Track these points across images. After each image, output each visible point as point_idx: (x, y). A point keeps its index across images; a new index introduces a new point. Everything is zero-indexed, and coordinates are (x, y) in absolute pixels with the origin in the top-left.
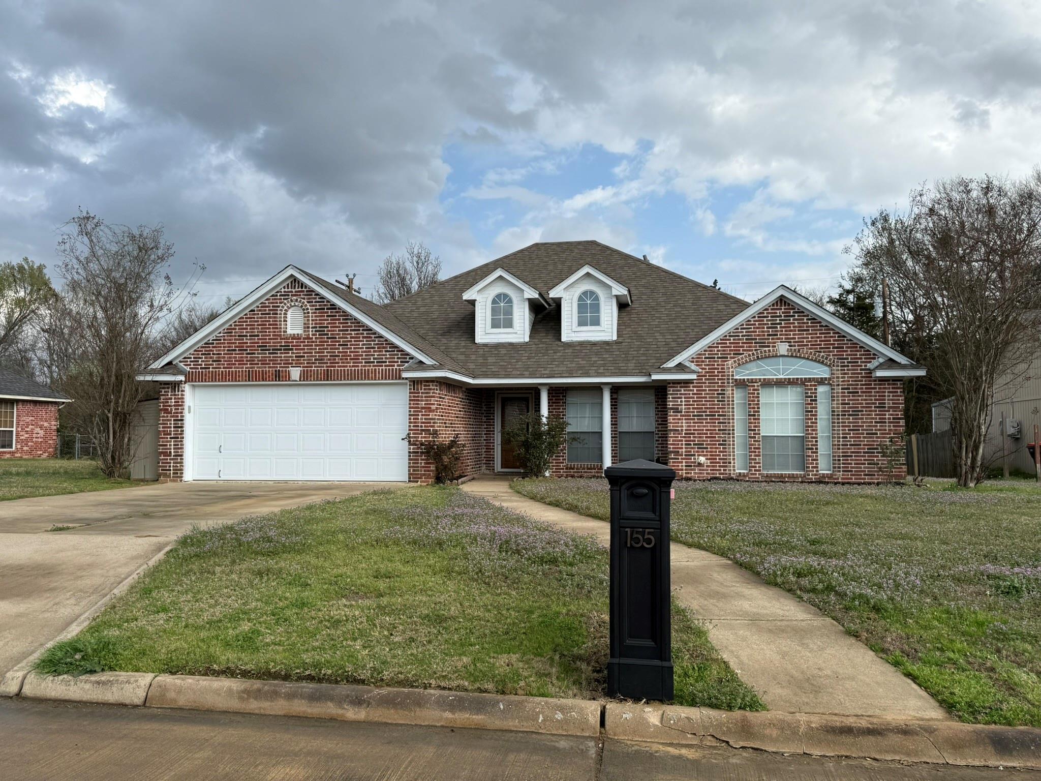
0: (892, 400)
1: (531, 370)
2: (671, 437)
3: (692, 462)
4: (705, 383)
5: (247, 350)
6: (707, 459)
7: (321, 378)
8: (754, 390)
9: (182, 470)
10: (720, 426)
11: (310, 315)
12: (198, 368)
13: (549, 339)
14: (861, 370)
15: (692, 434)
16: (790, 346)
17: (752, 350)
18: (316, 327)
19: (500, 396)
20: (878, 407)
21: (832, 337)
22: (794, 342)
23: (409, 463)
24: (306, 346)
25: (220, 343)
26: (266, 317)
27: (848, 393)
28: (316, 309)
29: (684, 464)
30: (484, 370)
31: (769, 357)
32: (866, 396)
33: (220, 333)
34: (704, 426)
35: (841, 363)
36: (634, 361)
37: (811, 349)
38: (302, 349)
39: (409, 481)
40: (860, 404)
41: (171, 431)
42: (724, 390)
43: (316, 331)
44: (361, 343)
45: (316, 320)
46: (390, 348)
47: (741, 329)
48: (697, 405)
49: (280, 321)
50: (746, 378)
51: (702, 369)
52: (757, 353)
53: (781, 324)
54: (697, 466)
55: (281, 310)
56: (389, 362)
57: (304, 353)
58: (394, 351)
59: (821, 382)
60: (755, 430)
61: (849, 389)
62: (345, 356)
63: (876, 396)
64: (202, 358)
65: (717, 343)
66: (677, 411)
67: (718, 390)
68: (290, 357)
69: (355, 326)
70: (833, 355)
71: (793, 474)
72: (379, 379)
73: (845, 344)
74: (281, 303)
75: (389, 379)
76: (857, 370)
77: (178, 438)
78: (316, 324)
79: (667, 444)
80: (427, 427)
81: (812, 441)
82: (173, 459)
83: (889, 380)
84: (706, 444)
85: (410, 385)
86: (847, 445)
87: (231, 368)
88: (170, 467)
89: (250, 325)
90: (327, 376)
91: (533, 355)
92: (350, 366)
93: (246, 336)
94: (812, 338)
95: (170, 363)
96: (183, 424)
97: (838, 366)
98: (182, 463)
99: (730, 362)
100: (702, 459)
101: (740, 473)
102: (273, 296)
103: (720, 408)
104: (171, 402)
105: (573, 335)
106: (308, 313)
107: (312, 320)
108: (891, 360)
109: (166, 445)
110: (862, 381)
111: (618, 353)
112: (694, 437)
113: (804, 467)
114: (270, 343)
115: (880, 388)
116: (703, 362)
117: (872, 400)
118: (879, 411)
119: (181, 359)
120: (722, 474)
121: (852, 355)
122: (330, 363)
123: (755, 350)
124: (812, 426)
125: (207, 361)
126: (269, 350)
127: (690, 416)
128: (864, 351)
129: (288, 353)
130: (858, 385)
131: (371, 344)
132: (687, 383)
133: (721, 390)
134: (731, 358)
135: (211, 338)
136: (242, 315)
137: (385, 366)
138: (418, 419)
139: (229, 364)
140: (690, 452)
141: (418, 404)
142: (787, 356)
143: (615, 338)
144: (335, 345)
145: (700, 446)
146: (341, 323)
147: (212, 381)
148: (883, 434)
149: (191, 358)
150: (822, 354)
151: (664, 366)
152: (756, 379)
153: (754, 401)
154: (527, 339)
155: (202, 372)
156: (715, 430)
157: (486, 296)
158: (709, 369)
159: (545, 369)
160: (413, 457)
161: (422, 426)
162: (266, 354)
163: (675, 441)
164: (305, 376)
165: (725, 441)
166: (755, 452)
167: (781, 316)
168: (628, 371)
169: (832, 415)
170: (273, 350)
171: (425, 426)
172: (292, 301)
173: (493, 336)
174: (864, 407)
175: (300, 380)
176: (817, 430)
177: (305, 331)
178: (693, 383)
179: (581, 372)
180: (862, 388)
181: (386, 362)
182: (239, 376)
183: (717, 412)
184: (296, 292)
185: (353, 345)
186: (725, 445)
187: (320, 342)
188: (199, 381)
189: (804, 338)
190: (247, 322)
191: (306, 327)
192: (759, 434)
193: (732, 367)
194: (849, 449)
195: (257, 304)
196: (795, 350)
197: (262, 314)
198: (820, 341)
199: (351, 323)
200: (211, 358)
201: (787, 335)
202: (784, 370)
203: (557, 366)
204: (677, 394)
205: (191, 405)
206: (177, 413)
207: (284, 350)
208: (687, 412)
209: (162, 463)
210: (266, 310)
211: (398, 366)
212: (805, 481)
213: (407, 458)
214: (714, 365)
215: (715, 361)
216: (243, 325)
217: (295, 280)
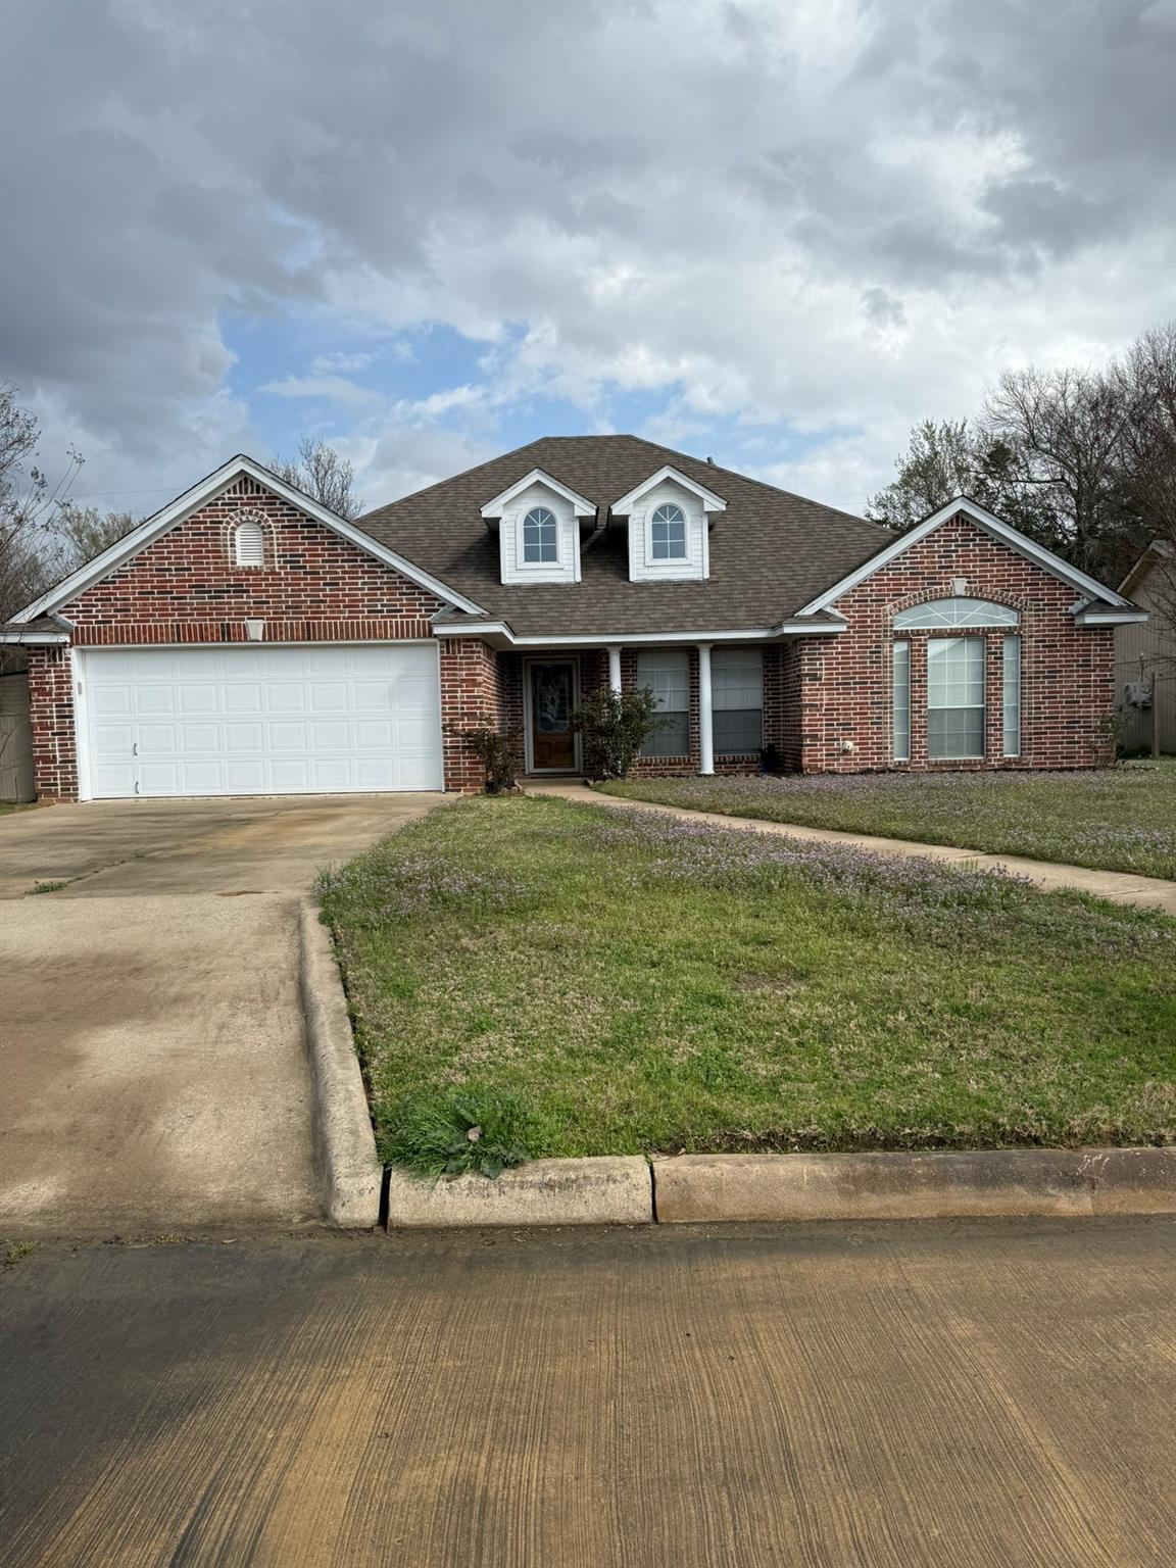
0: (1100, 655)
1: (597, 622)
2: (807, 715)
3: (835, 750)
4: (854, 637)
5: (172, 593)
6: (855, 744)
7: (298, 636)
8: (919, 645)
9: (76, 783)
10: (873, 698)
11: (274, 536)
12: (91, 623)
13: (610, 579)
14: (1060, 615)
15: (835, 710)
16: (968, 582)
17: (918, 589)
18: (286, 556)
19: (530, 663)
20: (1081, 666)
21: (1023, 569)
22: (974, 577)
23: (446, 764)
24: (270, 585)
25: (127, 582)
26: (200, 540)
27: (1043, 646)
28: (283, 527)
29: (824, 752)
30: (528, 623)
31: (941, 598)
32: (1066, 651)
33: (125, 565)
34: (852, 699)
35: (1035, 605)
36: (744, 609)
37: (996, 586)
38: (263, 591)
39: (447, 790)
40: (1059, 661)
41: (52, 723)
42: (880, 647)
43: (285, 562)
44: (360, 581)
45: (285, 544)
46: (407, 588)
47: (904, 558)
48: (843, 669)
49: (225, 546)
50: (909, 628)
51: (850, 617)
52: (925, 593)
53: (957, 551)
54: (842, 755)
55: (226, 528)
56: (407, 611)
57: (267, 597)
58: (414, 594)
59: (1008, 632)
60: (920, 702)
61: (1045, 641)
62: (334, 601)
63: (1078, 650)
64: (97, 606)
65: (870, 580)
66: (814, 677)
67: (871, 647)
68: (245, 603)
69: (349, 555)
70: (1025, 595)
71: (970, 761)
72: (392, 637)
73: (1040, 579)
74: (224, 516)
75: (408, 636)
76: (1056, 615)
77: (65, 734)
78: (284, 550)
79: (800, 726)
80: (472, 708)
81: (996, 715)
82: (59, 768)
83: (1096, 629)
84: (855, 724)
85: (441, 646)
86: (1041, 718)
87: (148, 621)
88: (55, 779)
89: (175, 552)
90: (309, 633)
91: (594, 601)
92: (344, 618)
93: (170, 570)
94: (998, 571)
95: (44, 615)
96: (71, 711)
97: (1031, 610)
98: (75, 772)
99: (888, 607)
100: (850, 745)
101: (900, 762)
102: (209, 505)
103: (874, 673)
104: (50, 678)
105: (646, 571)
106: (271, 532)
107: (278, 545)
108: (1101, 601)
109: (47, 746)
110: (1061, 630)
111: (717, 597)
112: (837, 714)
113: (982, 749)
114: (210, 580)
115: (1084, 640)
116: (851, 606)
117: (1073, 656)
118: (1083, 671)
119: (61, 607)
120: (876, 764)
121: (1049, 594)
122: (312, 613)
123: (923, 589)
124: (996, 694)
125: (105, 611)
126: (210, 592)
127: (832, 684)
128: (1065, 589)
129: (242, 597)
130: (1055, 636)
131: (376, 583)
132: (828, 638)
133: (876, 647)
134: (889, 600)
135: (110, 573)
136: (160, 536)
137: (401, 617)
138: (456, 697)
139: (144, 616)
140: (833, 735)
141: (455, 675)
142: (965, 597)
143: (707, 576)
144: (319, 584)
145: (846, 726)
146: (326, 550)
147: (117, 642)
148: (1086, 702)
149: (78, 606)
150: (1011, 593)
151: (800, 613)
152: (923, 630)
153: (920, 661)
154: (579, 579)
155: (99, 628)
156: (867, 703)
157: (515, 512)
158: (859, 617)
159: (619, 621)
160: (451, 753)
161: (462, 708)
162: (204, 598)
163: (813, 720)
164: (271, 633)
165: (880, 718)
166: (920, 732)
167: (957, 540)
168: (739, 622)
169: (1022, 678)
170: (215, 592)
171: (468, 708)
172: (242, 513)
173: (528, 574)
174: (1063, 666)
175: (264, 640)
176: (1002, 699)
177: (266, 562)
178: (837, 637)
179: (672, 625)
180: (1062, 641)
181: (401, 611)
182: (162, 635)
183: (869, 678)
184: (248, 498)
185: (347, 584)
186: (880, 723)
187: (293, 579)
188: (94, 643)
189: (987, 571)
190: (169, 547)
191: (268, 556)
192: (926, 707)
193: (891, 614)
194: (1043, 723)
195: (186, 518)
196: (976, 588)
197: (193, 535)
198: (1008, 575)
199: (342, 549)
200: (112, 605)
201: (964, 567)
202: (961, 617)
203: (635, 616)
204: (815, 654)
205: (82, 681)
206: (60, 694)
207: (234, 591)
208: (829, 679)
209: (42, 774)
210: (199, 529)
211: (421, 616)
212: (985, 768)
213: (442, 755)
214: (866, 611)
215: (866, 606)
216: (163, 553)
217: (246, 480)
